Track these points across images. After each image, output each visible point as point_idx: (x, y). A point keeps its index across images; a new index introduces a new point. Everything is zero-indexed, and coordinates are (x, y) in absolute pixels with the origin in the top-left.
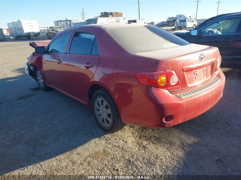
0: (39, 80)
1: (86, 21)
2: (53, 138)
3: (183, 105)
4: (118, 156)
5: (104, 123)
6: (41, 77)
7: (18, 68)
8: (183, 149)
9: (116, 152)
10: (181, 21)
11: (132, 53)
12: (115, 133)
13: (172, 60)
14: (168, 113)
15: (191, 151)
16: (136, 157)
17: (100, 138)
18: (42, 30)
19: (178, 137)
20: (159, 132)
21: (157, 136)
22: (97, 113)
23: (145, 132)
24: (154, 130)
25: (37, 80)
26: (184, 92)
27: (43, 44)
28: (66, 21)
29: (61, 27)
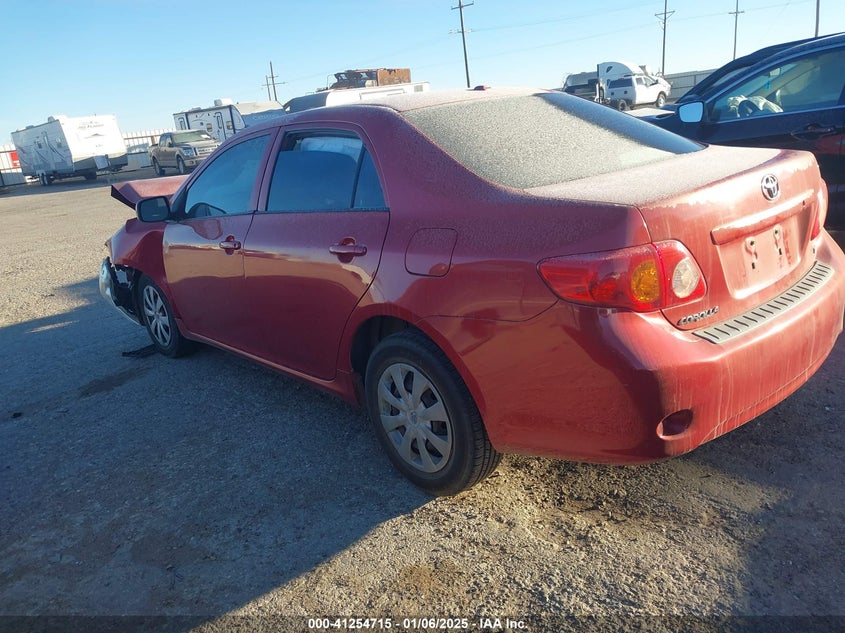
0: (152, 318)
1: (285, 106)
2: (234, 528)
3: (725, 370)
4: (490, 577)
5: (419, 459)
6: (159, 307)
7: (65, 283)
8: (732, 536)
9: (483, 566)
10: (612, 84)
11: (515, 190)
12: (464, 493)
13: (673, 204)
14: (676, 403)
15: (764, 539)
16: (563, 579)
17: (412, 517)
18: (135, 147)
19: (700, 492)
20: (625, 477)
21: (621, 494)
22: (389, 422)
23: (575, 482)
24: (605, 471)
25: (144, 320)
26: (721, 319)
27: (160, 189)
28: (218, 108)
29: (201, 132)
